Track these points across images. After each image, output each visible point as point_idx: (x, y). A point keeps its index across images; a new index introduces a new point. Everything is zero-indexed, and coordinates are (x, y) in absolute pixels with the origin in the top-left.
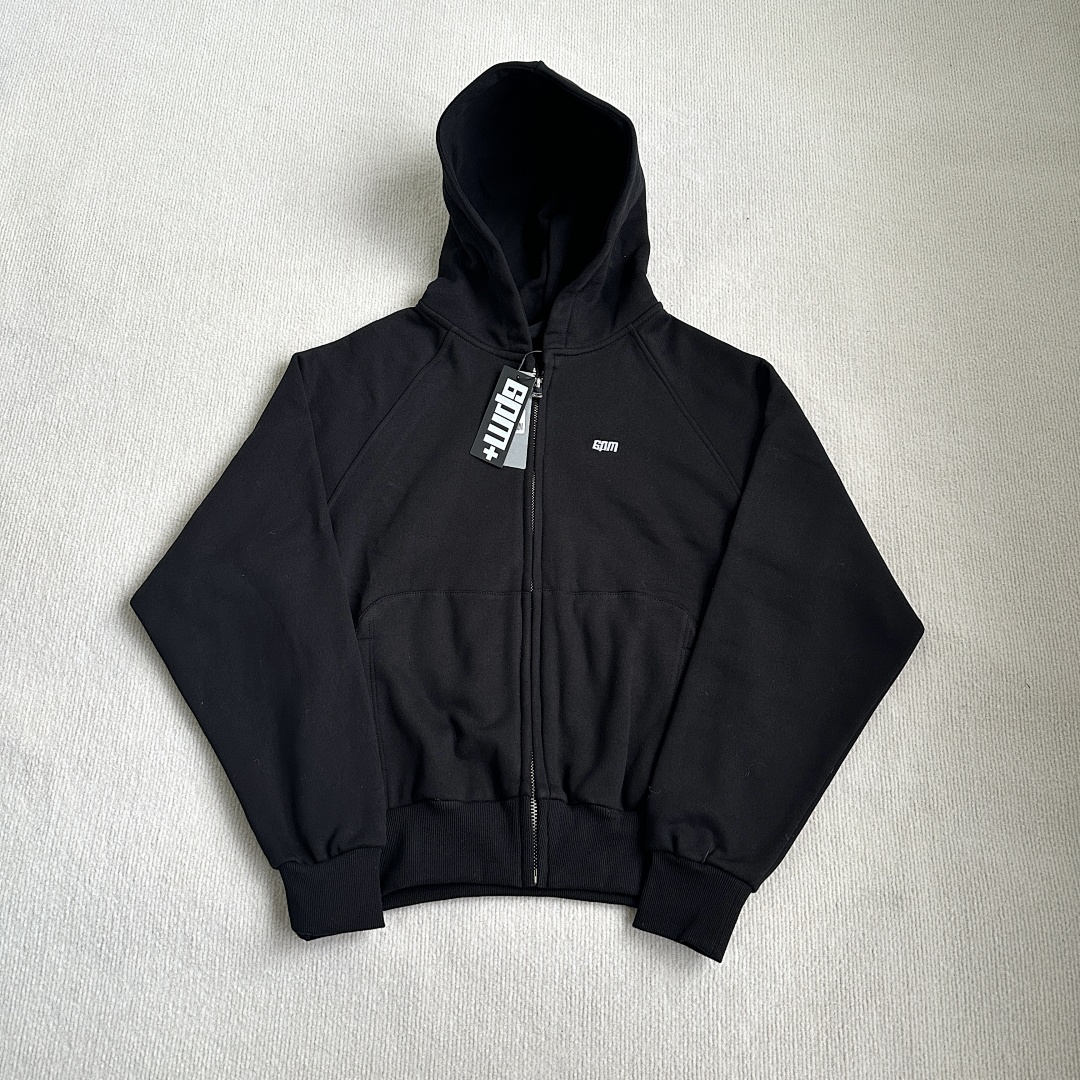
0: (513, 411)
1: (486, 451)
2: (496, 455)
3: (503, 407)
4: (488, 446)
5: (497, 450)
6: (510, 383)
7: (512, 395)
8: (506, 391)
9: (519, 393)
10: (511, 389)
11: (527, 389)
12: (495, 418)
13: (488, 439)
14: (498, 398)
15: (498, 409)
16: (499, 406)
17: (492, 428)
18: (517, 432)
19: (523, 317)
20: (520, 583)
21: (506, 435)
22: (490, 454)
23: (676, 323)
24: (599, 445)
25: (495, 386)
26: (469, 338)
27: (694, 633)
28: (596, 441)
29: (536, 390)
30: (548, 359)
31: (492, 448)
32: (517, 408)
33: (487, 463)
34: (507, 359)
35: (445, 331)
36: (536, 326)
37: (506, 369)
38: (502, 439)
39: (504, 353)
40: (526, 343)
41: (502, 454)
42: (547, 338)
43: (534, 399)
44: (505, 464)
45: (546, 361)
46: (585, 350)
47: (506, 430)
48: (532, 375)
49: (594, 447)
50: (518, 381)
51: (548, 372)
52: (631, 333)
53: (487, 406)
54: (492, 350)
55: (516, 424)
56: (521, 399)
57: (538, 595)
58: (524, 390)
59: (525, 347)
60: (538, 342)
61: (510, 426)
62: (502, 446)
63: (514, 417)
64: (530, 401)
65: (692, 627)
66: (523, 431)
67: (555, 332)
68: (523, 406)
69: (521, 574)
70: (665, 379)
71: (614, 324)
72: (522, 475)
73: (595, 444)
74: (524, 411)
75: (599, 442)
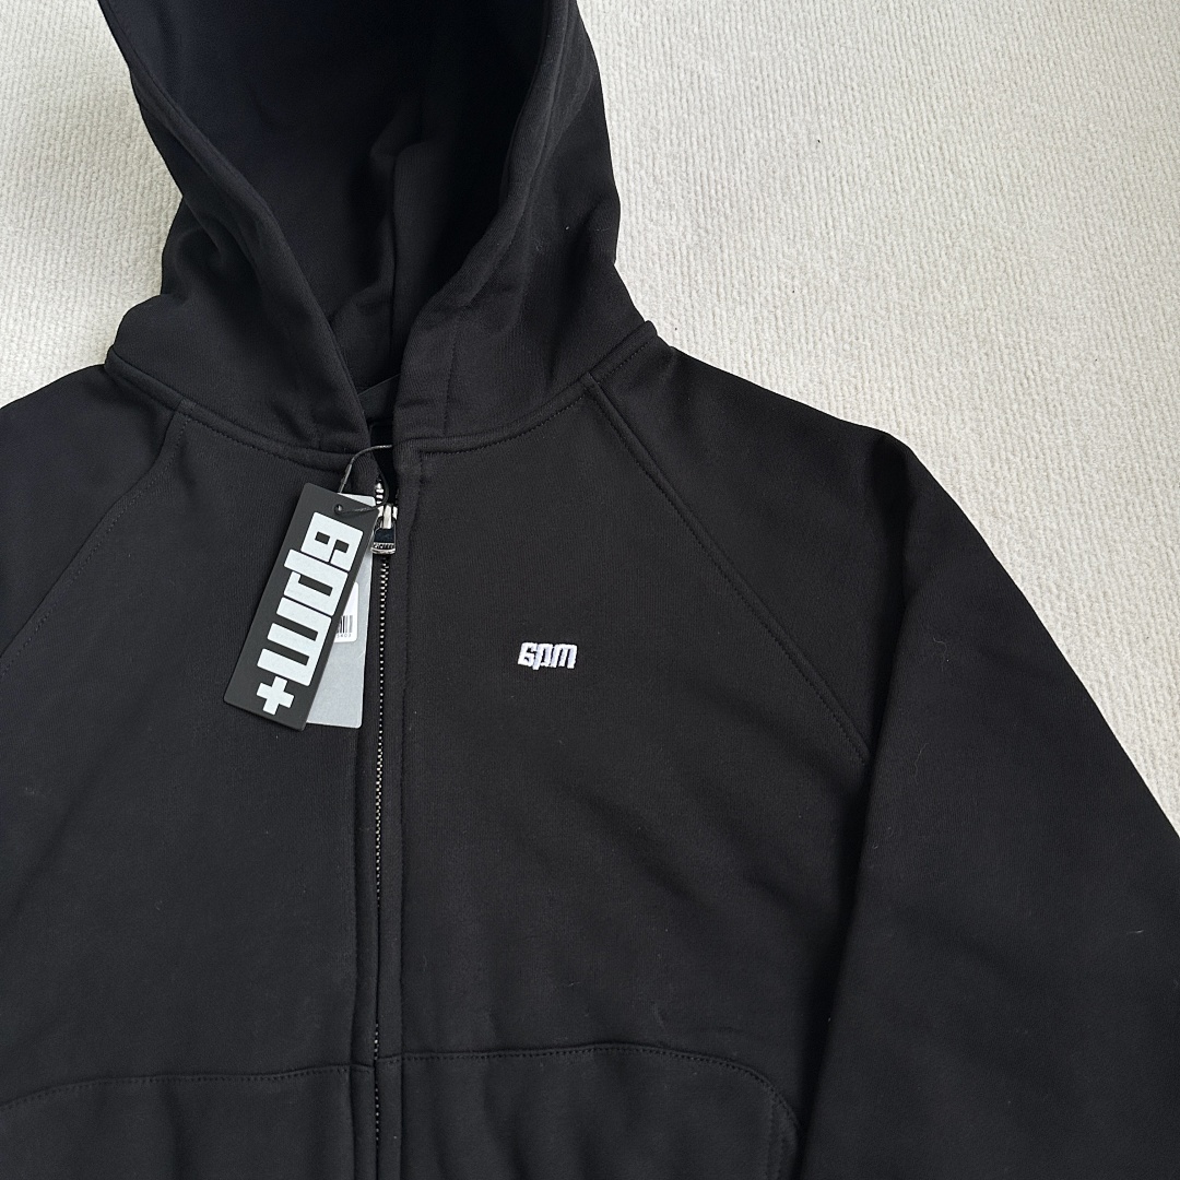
0: (326, 590)
1: (263, 691)
2: (287, 701)
3: (305, 580)
4: (269, 678)
5: (292, 687)
6: (320, 522)
7: (324, 551)
8: (310, 543)
9: (341, 546)
10: (322, 538)
11: (360, 534)
12: (285, 609)
13: (268, 660)
14: (293, 560)
15: (293, 587)
16: (294, 578)
17: (277, 634)
18: (338, 639)
19: (339, 371)
20: (347, 1040)
21: (312, 649)
22: (274, 698)
23: (688, 369)
24: (534, 655)
25: (287, 533)
26: (226, 425)
27: (792, 1142)
28: (525, 646)
29: (383, 536)
30: (405, 465)
31: (280, 684)
32: (337, 581)
33: (266, 719)
34: (314, 467)
35: (166, 414)
36: (377, 392)
37: (310, 490)
38: (302, 659)
39: (308, 455)
40: (353, 429)
41: (303, 695)
42: (401, 416)
43: (376, 557)
44: (308, 721)
45: (402, 467)
46: (492, 437)
47: (311, 634)
48: (370, 501)
49: (521, 661)
50: (338, 516)
51: (408, 491)
52: (588, 394)
53: (267, 579)
54: (280, 448)
55: (337, 621)
56: (345, 560)
57: (391, 1070)
58: (353, 536)
59: (349, 438)
60: (382, 427)
61: (322, 626)
62: (303, 675)
63: (329, 604)
64: (367, 563)
65: (787, 1126)
66: (354, 634)
67: (420, 402)
68: (352, 575)
69: (350, 1010)
70: (672, 491)
71: (551, 373)
72: (353, 743)
73: (523, 653)
74: (356, 586)
75: (533, 646)
